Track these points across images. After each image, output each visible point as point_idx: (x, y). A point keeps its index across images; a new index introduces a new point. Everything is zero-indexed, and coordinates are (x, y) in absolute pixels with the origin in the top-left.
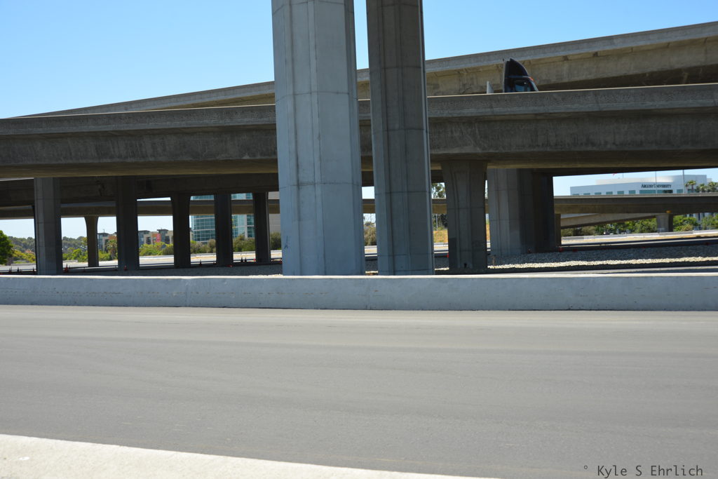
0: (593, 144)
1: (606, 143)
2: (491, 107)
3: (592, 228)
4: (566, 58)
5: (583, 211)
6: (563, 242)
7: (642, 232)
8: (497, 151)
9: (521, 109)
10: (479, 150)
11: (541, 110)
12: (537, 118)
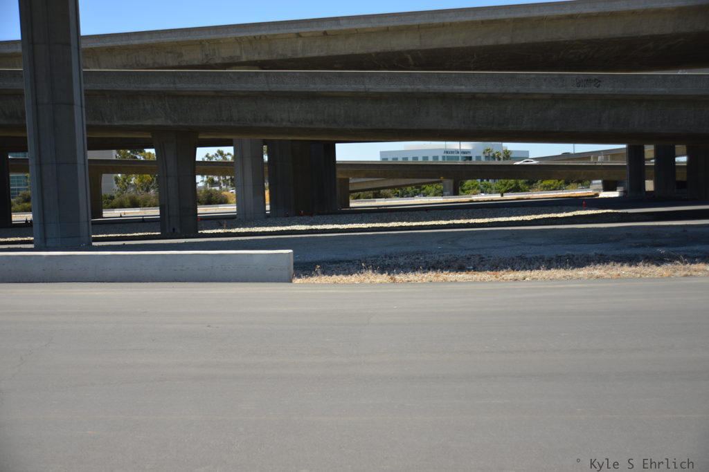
0: (271, 121)
1: (282, 120)
2: (174, 83)
3: (390, 190)
4: (299, 35)
6: (352, 205)
7: (435, 195)
8: (186, 124)
9: (201, 86)
10: (169, 123)
11: (218, 87)
12: (217, 95)
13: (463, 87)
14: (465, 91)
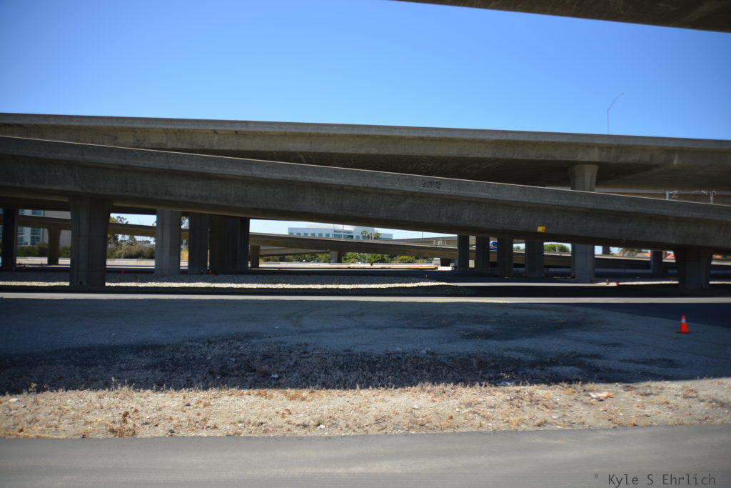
1: (180, 195)
3: (292, 256)
4: (215, 132)
5: (274, 245)
6: (260, 266)
9: (108, 159)
10: (79, 190)
12: (123, 169)
13: (333, 180)
14: (334, 183)
